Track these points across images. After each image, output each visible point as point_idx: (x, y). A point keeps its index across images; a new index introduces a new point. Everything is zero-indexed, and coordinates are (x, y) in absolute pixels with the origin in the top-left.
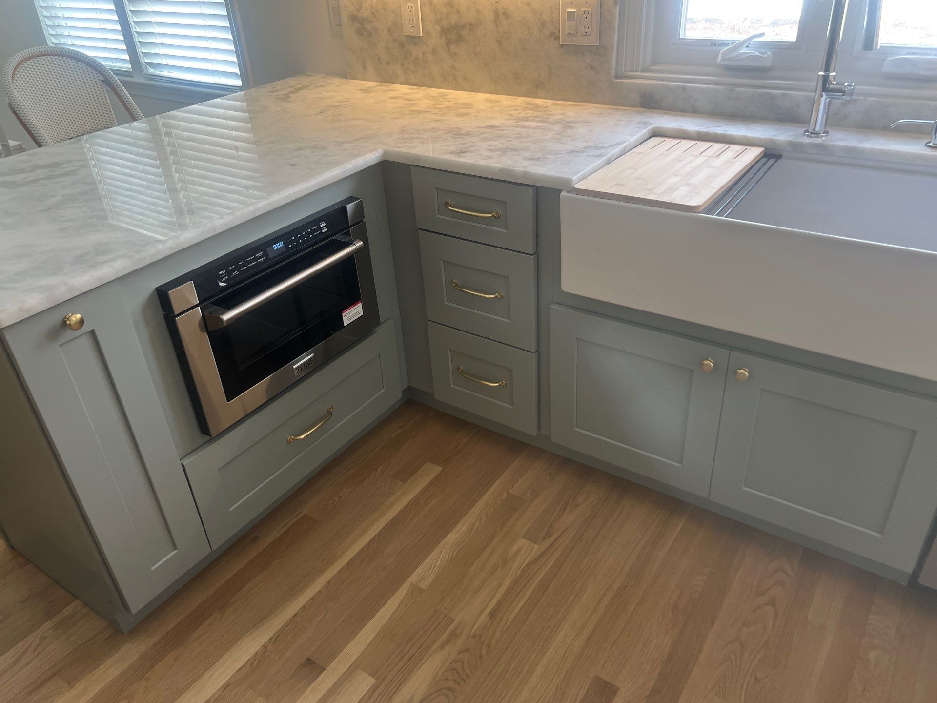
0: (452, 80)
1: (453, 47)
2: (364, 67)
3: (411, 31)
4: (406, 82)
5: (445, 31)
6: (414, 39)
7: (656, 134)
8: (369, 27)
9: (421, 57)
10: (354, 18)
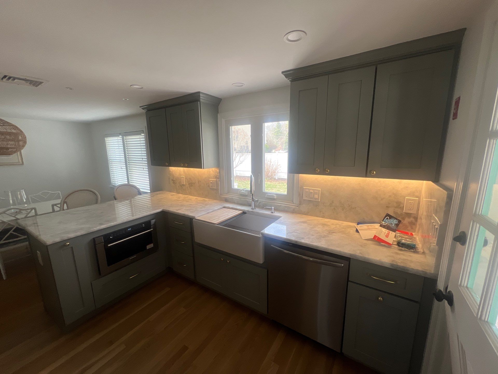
0: (191, 194)
1: (191, 187)
2: (174, 190)
3: (182, 183)
4: (182, 194)
5: (189, 184)
6: (183, 185)
7: (224, 207)
8: (175, 182)
9: (185, 188)
10: (172, 180)
